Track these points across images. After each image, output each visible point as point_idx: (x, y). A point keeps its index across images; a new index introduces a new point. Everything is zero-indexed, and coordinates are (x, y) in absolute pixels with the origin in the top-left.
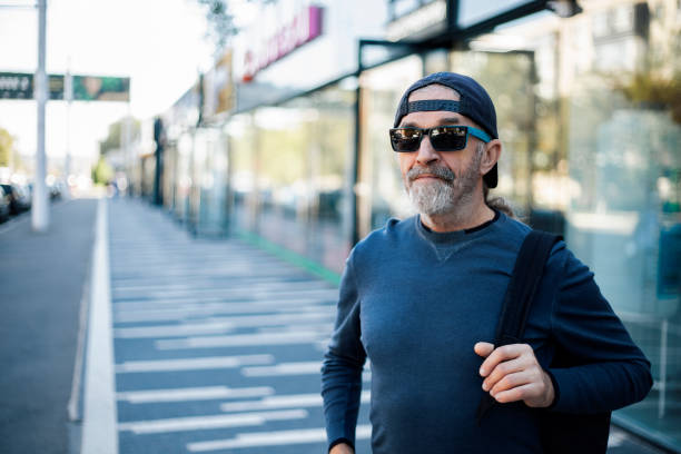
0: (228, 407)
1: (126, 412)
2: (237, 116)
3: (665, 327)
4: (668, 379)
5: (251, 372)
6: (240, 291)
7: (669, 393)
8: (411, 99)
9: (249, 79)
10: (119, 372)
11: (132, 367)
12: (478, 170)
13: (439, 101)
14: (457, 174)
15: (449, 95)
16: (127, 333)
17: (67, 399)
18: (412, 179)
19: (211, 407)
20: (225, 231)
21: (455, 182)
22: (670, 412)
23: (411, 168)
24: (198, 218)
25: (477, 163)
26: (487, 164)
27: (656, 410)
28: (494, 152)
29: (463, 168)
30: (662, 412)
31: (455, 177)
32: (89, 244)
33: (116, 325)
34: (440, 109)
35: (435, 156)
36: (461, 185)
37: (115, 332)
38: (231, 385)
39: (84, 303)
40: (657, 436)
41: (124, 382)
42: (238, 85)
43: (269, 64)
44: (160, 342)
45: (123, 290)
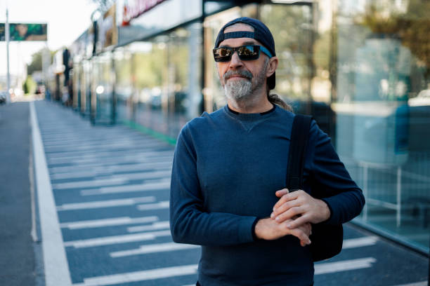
0: (131, 229)
1: (68, 235)
2: (119, 48)
3: (399, 173)
4: (402, 203)
5: (142, 208)
6: (128, 158)
7: (403, 212)
8: (225, 32)
9: (126, 24)
10: (60, 210)
11: (67, 207)
12: (266, 74)
13: (242, 32)
14: (254, 75)
15: (248, 29)
16: (61, 186)
17: (30, 229)
18: (227, 78)
19: (121, 230)
20: (114, 120)
21: (253, 79)
22: (404, 223)
23: (226, 72)
24: (95, 113)
25: (265, 69)
26: (270, 71)
27: (395, 222)
28: (274, 64)
29: (258, 71)
30: (399, 223)
31: (252, 76)
32: (28, 131)
33: (53, 182)
34: (243, 37)
35: (241, 64)
36: (256, 81)
37: (53, 187)
38: (131, 216)
39: (31, 169)
40: (396, 237)
41: (63, 217)
42: (119, 28)
43: (139, 15)
44: (83, 191)
45: (54, 160)
